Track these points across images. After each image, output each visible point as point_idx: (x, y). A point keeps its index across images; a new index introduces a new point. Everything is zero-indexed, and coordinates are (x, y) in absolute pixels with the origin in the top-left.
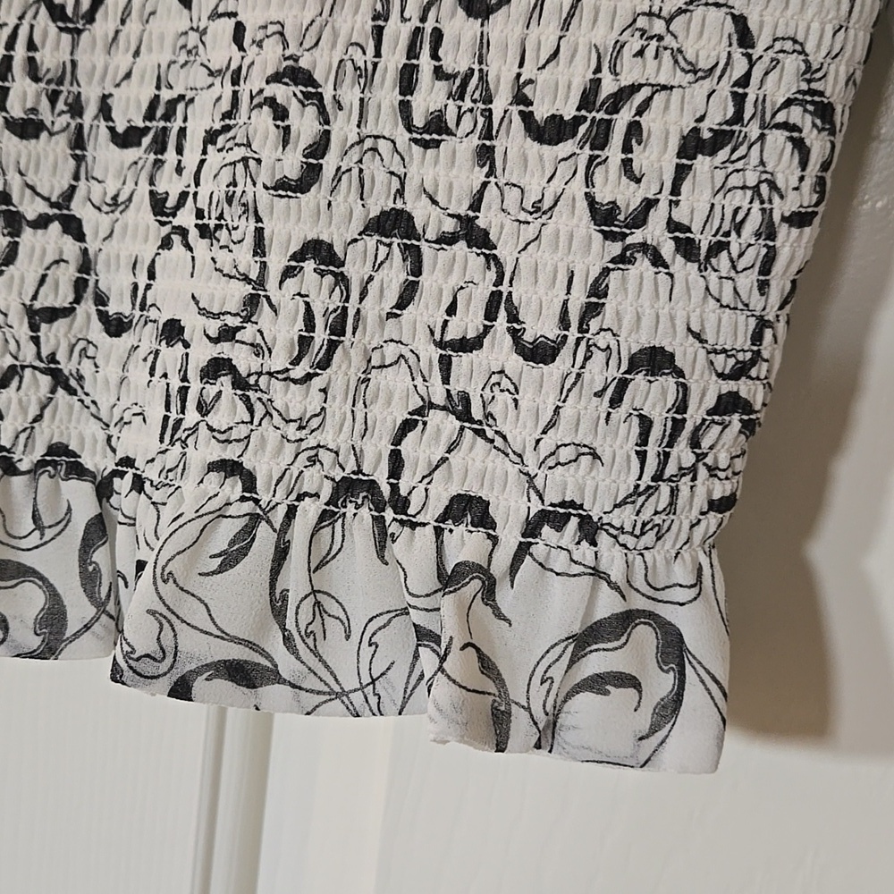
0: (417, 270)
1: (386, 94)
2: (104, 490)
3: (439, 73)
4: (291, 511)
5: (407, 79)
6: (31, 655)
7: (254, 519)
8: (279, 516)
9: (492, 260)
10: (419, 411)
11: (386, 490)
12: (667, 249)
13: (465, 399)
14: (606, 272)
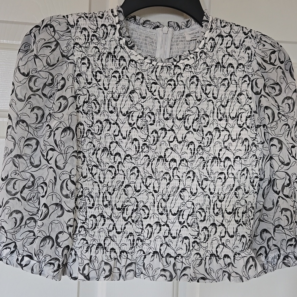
0: (216, 229)
1: (212, 210)
2: (175, 258)
3: (217, 208)
4: (206, 258)
5: (214, 209)
6: (169, 281)
7: (202, 260)
8: (204, 259)
9: (225, 227)
10: (218, 245)
11: (216, 255)
12: (242, 224)
13: (223, 243)
14: (237, 227)
